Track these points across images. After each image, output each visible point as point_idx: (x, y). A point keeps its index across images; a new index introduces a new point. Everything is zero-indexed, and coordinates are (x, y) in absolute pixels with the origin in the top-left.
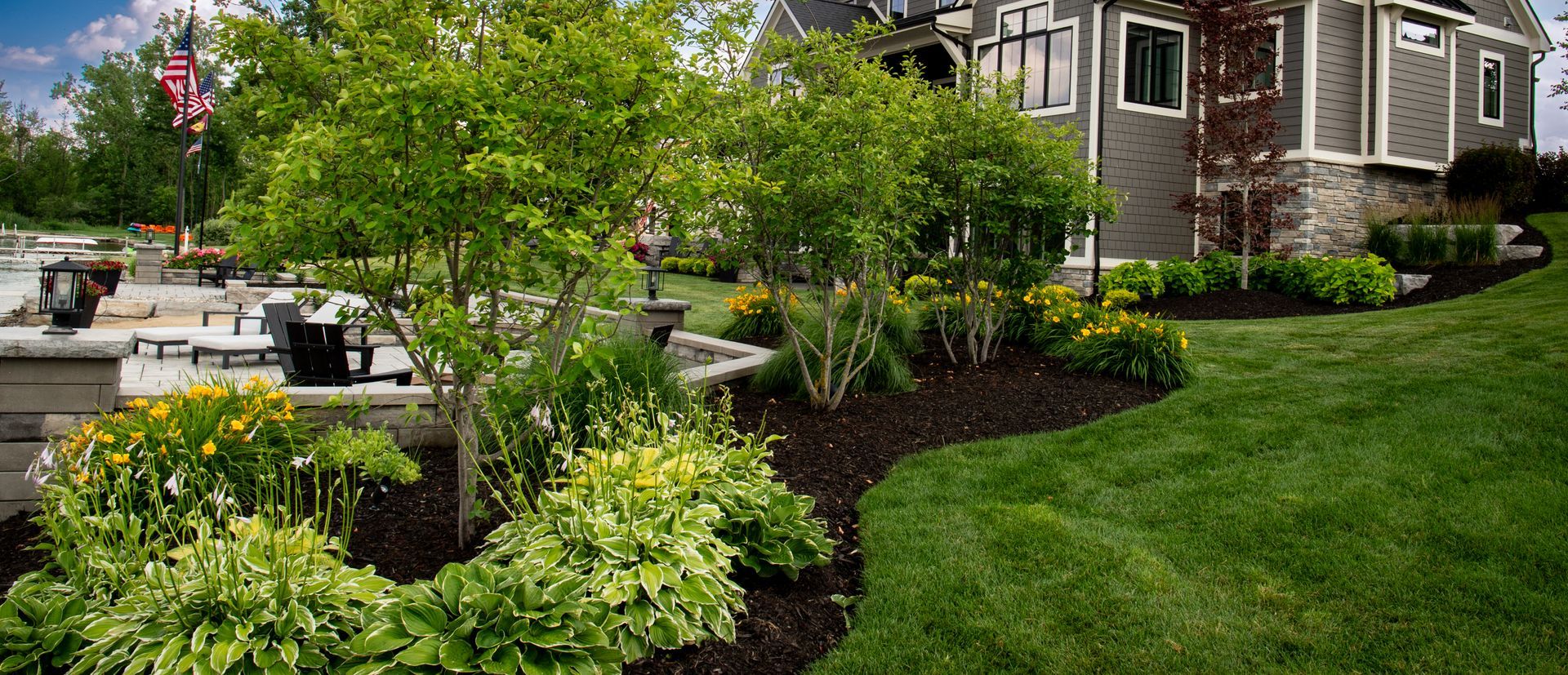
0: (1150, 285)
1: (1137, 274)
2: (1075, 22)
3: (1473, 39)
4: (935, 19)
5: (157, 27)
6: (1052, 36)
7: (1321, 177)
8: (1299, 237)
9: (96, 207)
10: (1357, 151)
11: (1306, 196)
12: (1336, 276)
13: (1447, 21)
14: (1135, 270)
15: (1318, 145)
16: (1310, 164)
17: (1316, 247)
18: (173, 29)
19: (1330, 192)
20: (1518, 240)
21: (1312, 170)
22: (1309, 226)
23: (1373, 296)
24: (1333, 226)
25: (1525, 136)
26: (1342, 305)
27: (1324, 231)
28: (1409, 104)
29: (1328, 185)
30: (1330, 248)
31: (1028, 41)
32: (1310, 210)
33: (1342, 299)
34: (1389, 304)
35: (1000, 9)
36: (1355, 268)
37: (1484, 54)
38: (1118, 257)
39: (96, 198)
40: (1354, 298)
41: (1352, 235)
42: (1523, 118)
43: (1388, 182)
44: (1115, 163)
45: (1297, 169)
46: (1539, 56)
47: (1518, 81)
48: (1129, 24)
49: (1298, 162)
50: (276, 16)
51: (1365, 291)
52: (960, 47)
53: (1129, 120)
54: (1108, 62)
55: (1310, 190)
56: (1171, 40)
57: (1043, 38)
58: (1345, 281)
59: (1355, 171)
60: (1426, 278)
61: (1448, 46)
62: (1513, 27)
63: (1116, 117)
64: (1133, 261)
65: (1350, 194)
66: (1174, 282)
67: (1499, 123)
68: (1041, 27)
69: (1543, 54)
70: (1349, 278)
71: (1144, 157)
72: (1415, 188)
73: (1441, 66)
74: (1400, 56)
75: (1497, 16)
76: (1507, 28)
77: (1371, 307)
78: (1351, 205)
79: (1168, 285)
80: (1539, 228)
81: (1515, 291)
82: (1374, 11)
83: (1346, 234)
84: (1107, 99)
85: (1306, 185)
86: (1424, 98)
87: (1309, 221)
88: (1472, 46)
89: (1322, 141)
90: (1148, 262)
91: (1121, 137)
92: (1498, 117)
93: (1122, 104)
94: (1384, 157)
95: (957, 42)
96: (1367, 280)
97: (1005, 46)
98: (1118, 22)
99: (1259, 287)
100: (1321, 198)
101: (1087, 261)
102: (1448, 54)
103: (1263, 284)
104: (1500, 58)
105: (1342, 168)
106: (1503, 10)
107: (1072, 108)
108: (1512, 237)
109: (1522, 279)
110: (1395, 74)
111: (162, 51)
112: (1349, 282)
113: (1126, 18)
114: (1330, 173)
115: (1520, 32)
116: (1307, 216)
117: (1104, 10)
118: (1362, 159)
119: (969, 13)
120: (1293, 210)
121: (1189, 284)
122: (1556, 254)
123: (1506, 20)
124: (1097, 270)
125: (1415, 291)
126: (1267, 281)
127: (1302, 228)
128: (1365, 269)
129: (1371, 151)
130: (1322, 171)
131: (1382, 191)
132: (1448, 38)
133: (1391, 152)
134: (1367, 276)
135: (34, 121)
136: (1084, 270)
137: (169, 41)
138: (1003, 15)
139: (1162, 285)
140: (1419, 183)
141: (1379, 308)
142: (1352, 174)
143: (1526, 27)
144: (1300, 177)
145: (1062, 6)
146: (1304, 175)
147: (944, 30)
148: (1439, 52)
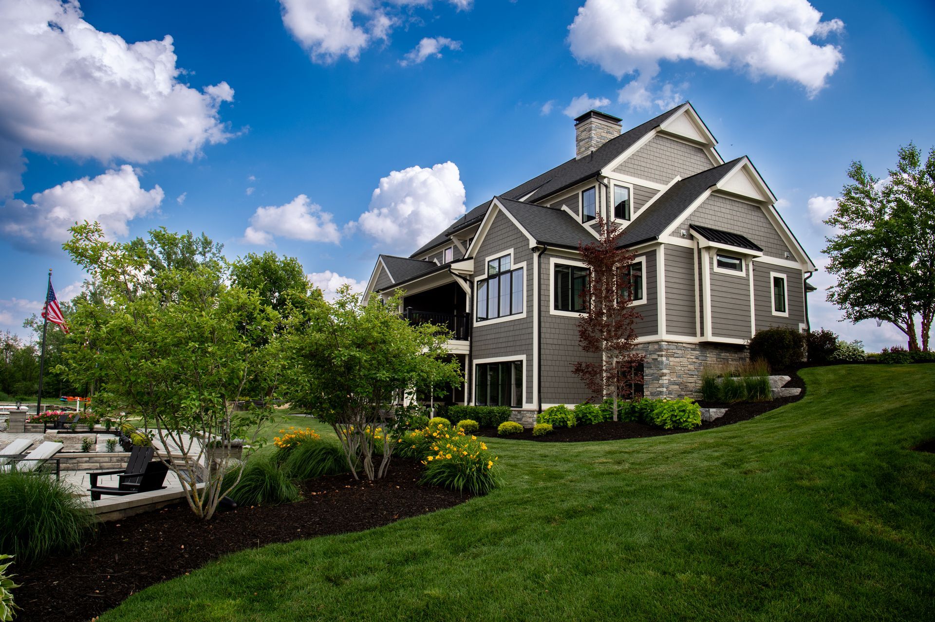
0: (566, 420)
1: (558, 413)
2: (524, 264)
3: (766, 266)
4: (450, 266)
5: (83, 287)
6: (514, 273)
7: (671, 351)
8: (659, 387)
9: (47, 387)
10: (694, 334)
11: (662, 362)
12: (665, 412)
13: (746, 256)
14: (558, 411)
15: (668, 332)
16: (663, 343)
17: (670, 393)
18: (91, 288)
19: (677, 360)
20: (788, 385)
21: (665, 347)
22: (665, 380)
23: (686, 424)
24: (680, 380)
25: (802, 322)
26: (669, 429)
27: (675, 383)
28: (725, 305)
29: (675, 355)
30: (679, 393)
31: (502, 277)
32: (665, 371)
33: (667, 427)
34: (697, 428)
35: (488, 259)
36: (676, 407)
37: (773, 274)
38: (550, 403)
39: (47, 383)
40: (676, 425)
41: (693, 385)
42: (801, 312)
43: (715, 352)
44: (549, 347)
45: (656, 347)
46: (808, 274)
47: (797, 290)
48: (557, 265)
49: (657, 342)
50: (140, 279)
51: (682, 420)
52: (468, 282)
53: (558, 321)
54: (543, 287)
55: (664, 359)
56: (584, 273)
57: (509, 274)
58: (670, 414)
59: (693, 347)
60: (723, 410)
61: (747, 270)
62: (791, 258)
63: (549, 320)
64: (557, 405)
65: (690, 360)
66: (583, 417)
67: (786, 315)
68: (507, 269)
69: (811, 273)
70: (672, 413)
71: (569, 343)
72: (733, 355)
73: (743, 282)
74: (717, 277)
75: (780, 252)
76: (787, 258)
77: (686, 430)
78: (692, 367)
79: (578, 419)
80: (802, 377)
81: (769, 418)
82: (699, 251)
83: (689, 384)
84: (542, 309)
85: (662, 356)
86: (733, 301)
87: (665, 378)
88: (764, 270)
89: (671, 329)
90: (566, 406)
91: (553, 331)
92: (784, 311)
93: (553, 312)
94: (710, 337)
95: (465, 280)
96: (682, 414)
97: (490, 281)
98: (549, 264)
99: (633, 418)
100: (671, 364)
101: (534, 406)
102: (748, 275)
103: (635, 417)
104: (783, 276)
105: (684, 345)
106: (784, 248)
107: (524, 315)
108: (784, 383)
109: (781, 409)
110: (714, 288)
111: (86, 300)
112: (672, 415)
113: (553, 261)
114: (677, 348)
115: (796, 261)
116: (664, 375)
117: (539, 256)
118: (697, 339)
119: (472, 261)
120: (655, 371)
121: (593, 419)
122: (808, 393)
123: (786, 254)
124: (540, 411)
125: (717, 419)
126: (637, 415)
127: (661, 382)
128: (682, 407)
129: (702, 334)
130: (672, 347)
131: (711, 357)
132: (747, 266)
133: (714, 334)
134: (684, 411)
135: (15, 340)
136: (532, 411)
137: (89, 294)
138: (489, 262)
139: (575, 420)
140: (736, 352)
141: (691, 431)
142: (691, 349)
143: (799, 258)
144: (658, 351)
145: (518, 255)
146: (661, 350)
147: (456, 272)
148: (743, 274)
